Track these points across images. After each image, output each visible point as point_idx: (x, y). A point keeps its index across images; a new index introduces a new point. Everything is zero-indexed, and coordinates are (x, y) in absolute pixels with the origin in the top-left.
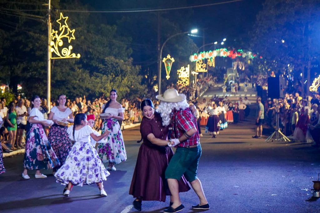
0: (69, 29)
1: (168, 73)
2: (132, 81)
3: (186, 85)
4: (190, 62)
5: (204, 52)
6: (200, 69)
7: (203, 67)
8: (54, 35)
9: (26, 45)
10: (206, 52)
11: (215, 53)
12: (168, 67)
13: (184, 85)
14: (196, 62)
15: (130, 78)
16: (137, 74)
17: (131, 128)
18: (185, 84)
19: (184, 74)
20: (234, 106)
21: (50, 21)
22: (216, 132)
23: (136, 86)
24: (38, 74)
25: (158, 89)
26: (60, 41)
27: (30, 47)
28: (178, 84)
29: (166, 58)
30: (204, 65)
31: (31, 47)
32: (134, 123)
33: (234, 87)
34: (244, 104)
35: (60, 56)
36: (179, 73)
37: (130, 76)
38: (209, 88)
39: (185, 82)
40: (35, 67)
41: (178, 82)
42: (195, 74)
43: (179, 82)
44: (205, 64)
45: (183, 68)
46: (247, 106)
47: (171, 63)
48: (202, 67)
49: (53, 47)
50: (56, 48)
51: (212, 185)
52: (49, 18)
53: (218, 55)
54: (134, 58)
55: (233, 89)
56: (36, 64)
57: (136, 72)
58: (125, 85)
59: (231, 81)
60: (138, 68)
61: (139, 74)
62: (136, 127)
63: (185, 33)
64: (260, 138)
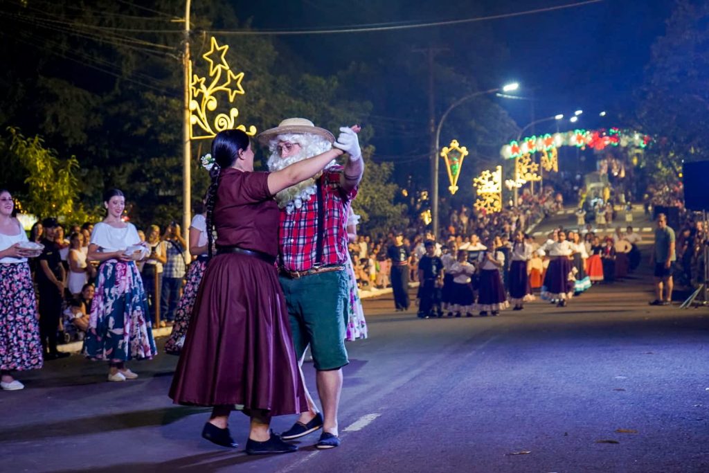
0: (230, 72)
1: (454, 180)
2: (373, 196)
3: (495, 210)
4: (503, 159)
5: (534, 137)
6: (524, 174)
7: (532, 170)
8: (198, 86)
9: (138, 123)
10: (538, 136)
11: (559, 140)
12: (454, 167)
13: (489, 210)
14: (515, 158)
15: (368, 189)
16: (385, 180)
17: (373, 297)
18: (492, 208)
19: (489, 185)
20: (604, 245)
21: (188, 56)
22: (567, 293)
23: (383, 207)
24: (164, 184)
25: (432, 217)
26: (211, 100)
27: (145, 126)
28: (476, 208)
29: (449, 147)
30: (535, 166)
31: (149, 126)
32: (379, 287)
33: (604, 213)
34: (626, 240)
35: (212, 132)
36: (479, 183)
37: (369, 186)
38: (546, 216)
39: (492, 205)
40: (158, 168)
41: (475, 205)
42: (513, 188)
43: (480, 205)
44: (536, 163)
45: (486, 174)
46: (634, 245)
47: (459, 157)
48: (529, 170)
49: (195, 113)
50: (203, 115)
51: (563, 376)
52: (187, 51)
53: (565, 144)
54: (376, 147)
55: (601, 217)
56: (159, 161)
57: (384, 177)
58: (359, 205)
59: (596, 200)
60: (386, 169)
61: (388, 182)
62: (383, 295)
63: (491, 91)
64: (666, 305)
